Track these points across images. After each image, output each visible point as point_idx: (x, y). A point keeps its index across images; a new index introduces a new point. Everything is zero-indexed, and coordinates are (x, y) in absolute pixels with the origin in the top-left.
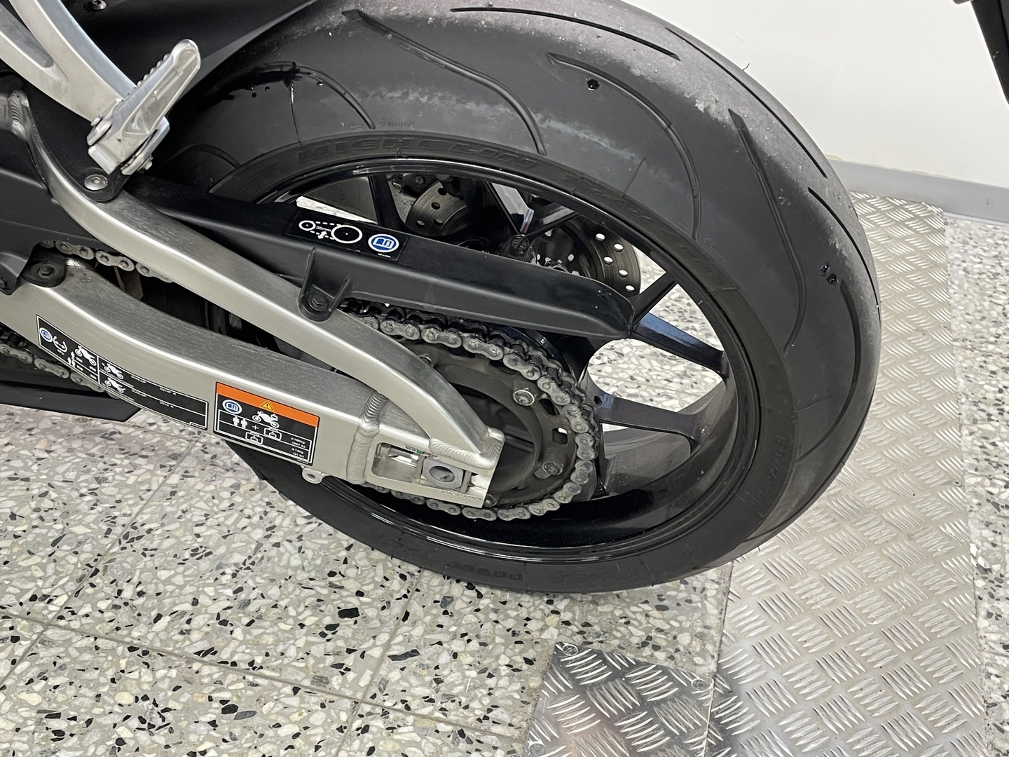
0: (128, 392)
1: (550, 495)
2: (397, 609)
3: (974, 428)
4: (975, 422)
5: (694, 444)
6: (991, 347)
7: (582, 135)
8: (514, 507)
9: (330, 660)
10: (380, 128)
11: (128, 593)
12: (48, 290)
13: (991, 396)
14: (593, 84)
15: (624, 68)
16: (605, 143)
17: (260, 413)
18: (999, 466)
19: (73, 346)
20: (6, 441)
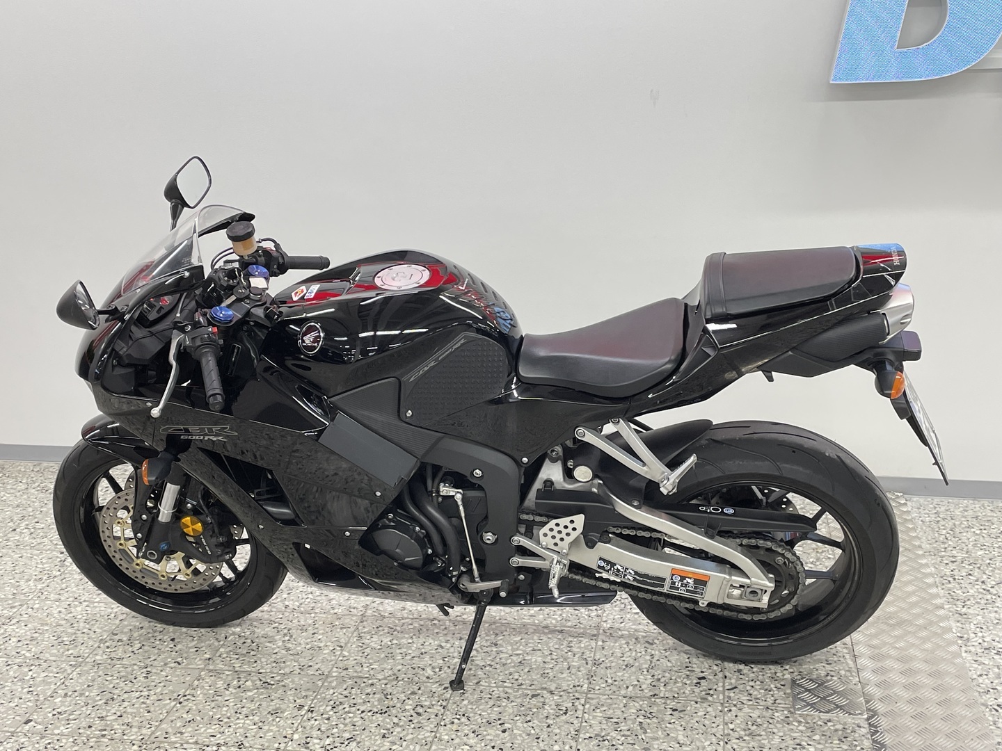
0: (635, 580)
1: (789, 602)
2: (720, 675)
3: (943, 587)
4: (943, 584)
5: (834, 582)
6: (943, 553)
7: (793, 467)
8: (773, 611)
9: (704, 693)
10: (727, 473)
11: (610, 681)
12: (607, 545)
13: (948, 573)
14: (794, 452)
15: (802, 446)
16: (801, 469)
17: (687, 579)
18: (958, 600)
19: (613, 565)
20: (520, 638)
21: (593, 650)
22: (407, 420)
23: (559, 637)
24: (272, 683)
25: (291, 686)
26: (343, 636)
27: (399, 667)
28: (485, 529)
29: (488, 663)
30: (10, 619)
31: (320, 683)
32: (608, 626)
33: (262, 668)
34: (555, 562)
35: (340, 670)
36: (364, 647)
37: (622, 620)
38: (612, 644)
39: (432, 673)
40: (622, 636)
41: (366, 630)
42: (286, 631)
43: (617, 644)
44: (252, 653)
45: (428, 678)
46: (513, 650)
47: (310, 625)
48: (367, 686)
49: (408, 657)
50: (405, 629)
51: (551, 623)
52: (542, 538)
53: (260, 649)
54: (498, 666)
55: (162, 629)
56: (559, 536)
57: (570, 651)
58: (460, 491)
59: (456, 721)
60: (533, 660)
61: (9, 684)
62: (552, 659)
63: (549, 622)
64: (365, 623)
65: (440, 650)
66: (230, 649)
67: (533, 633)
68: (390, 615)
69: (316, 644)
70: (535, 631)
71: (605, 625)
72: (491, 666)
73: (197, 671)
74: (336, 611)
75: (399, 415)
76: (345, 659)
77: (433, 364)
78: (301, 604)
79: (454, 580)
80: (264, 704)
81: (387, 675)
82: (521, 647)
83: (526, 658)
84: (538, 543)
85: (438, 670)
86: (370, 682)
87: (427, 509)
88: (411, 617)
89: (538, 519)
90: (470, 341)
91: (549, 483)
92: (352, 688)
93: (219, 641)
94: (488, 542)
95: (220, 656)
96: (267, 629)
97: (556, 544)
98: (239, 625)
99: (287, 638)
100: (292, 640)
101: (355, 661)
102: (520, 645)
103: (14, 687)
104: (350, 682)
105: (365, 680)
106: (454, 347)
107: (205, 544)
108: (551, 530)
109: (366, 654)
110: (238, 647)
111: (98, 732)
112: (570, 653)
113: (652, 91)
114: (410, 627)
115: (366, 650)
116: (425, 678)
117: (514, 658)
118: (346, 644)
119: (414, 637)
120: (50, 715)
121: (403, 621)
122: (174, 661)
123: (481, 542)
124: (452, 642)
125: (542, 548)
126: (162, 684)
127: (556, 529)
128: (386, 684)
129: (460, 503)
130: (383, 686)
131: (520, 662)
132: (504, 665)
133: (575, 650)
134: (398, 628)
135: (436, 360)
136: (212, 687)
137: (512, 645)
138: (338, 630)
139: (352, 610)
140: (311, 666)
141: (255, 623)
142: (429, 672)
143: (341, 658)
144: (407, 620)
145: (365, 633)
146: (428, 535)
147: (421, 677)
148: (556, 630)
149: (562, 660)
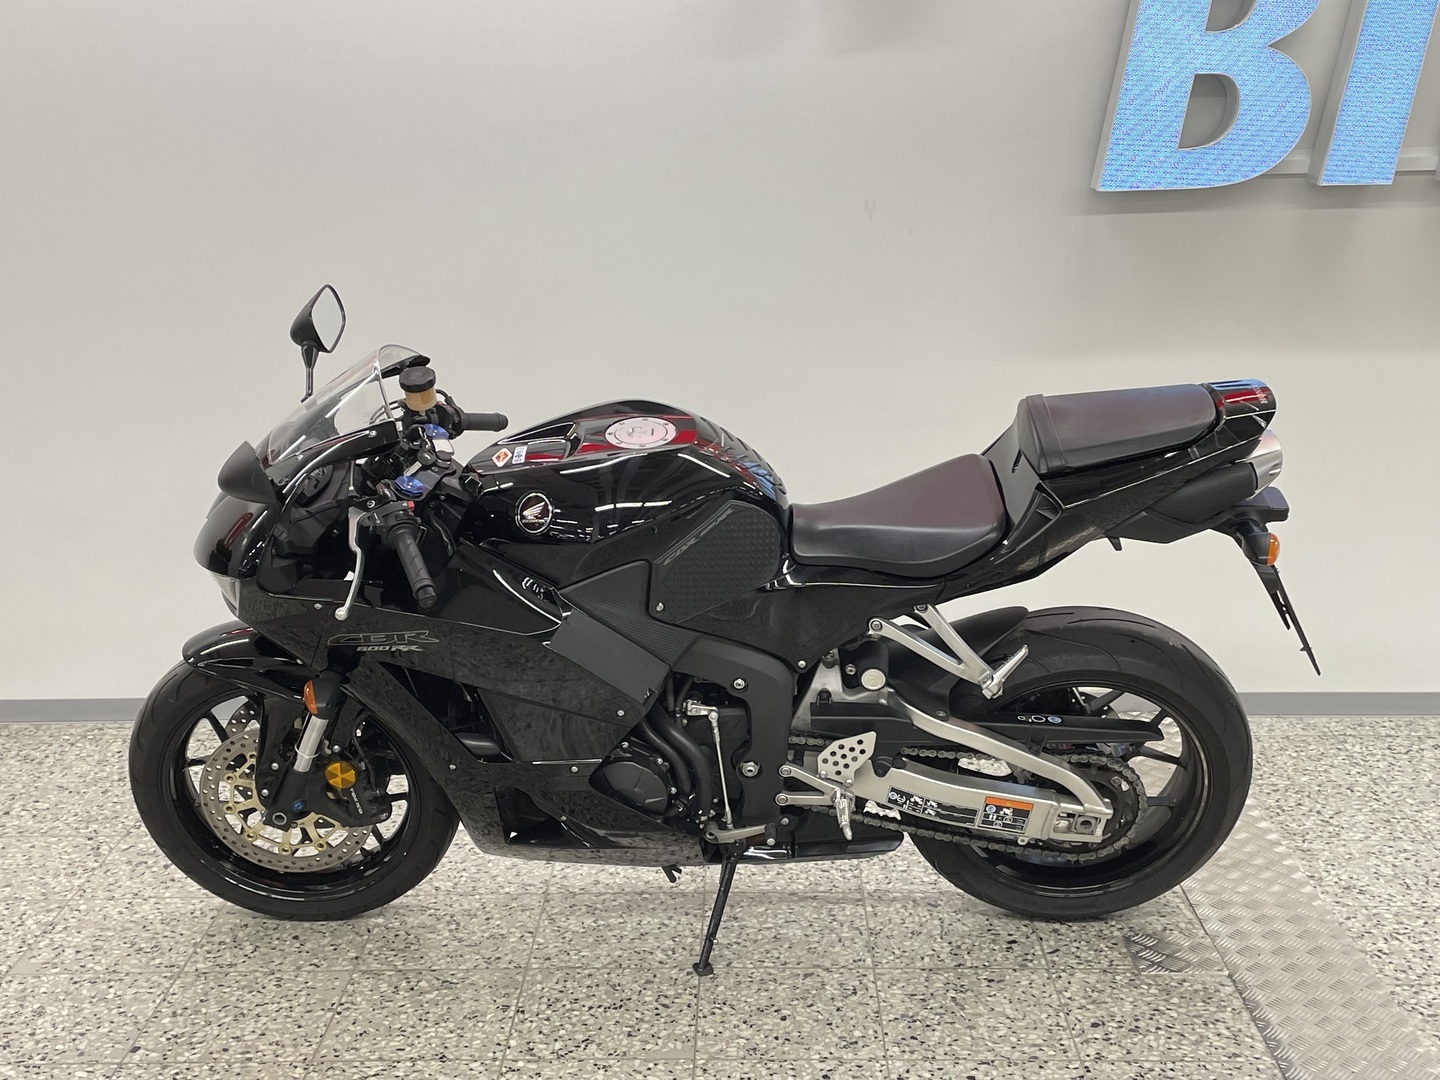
0: (938, 814)
2: (1034, 937)
3: (1273, 820)
4: (1271, 817)
6: (1260, 782)
7: (1133, 661)
9: (1020, 959)
10: (1052, 672)
11: (897, 952)
12: (902, 771)
13: (1273, 804)
14: (1133, 641)
15: (1141, 634)
17: (1005, 810)
19: (909, 796)
20: (764, 909)
21: (863, 917)
22: (658, 616)
23: (814, 904)
24: (454, 981)
25: (483, 984)
26: (529, 920)
27: (619, 953)
28: (745, 759)
29: (734, 940)
30: (53, 925)
31: (519, 978)
32: (873, 888)
33: (434, 964)
34: (838, 795)
35: (541, 961)
36: (562, 931)
37: (888, 881)
38: (885, 909)
39: (665, 957)
40: (894, 899)
41: (556, 911)
42: (448, 918)
43: (892, 909)
44: (413, 947)
45: (661, 962)
46: (761, 923)
47: (478, 909)
48: (584, 977)
49: (627, 940)
50: (608, 906)
51: (799, 889)
52: (820, 764)
53: (421, 942)
54: (748, 944)
55: (275, 926)
56: (842, 762)
57: (834, 920)
58: (714, 708)
59: (717, 1011)
60: (791, 934)
61: (88, 1006)
62: (815, 931)
63: (795, 888)
64: (552, 902)
65: (664, 929)
66: (379, 944)
67: (779, 902)
68: (582, 891)
69: (495, 931)
70: (781, 900)
71: (868, 887)
72: (739, 944)
73: (347, 973)
74: (507, 890)
75: (647, 610)
76: (541, 947)
77: (692, 542)
78: (456, 884)
79: (701, 826)
80: (454, 1007)
81: (606, 962)
82: (770, 920)
83: (781, 932)
84: (815, 772)
85: (670, 953)
86: (586, 972)
87: (673, 736)
88: (611, 891)
89: (812, 741)
90: (737, 511)
91: (824, 694)
92: (565, 981)
93: (362, 936)
94: (750, 774)
95: (369, 953)
96: (421, 918)
97: (839, 773)
98: (380, 914)
99: (453, 927)
100: (461, 928)
101: (557, 949)
102: (768, 917)
103: (96, 1009)
104: (559, 975)
105: (579, 971)
106: (719, 520)
108: (833, 754)
109: (568, 939)
110: (391, 941)
111: (240, 1056)
112: (835, 923)
113: (866, 202)
114: (614, 903)
115: (566, 935)
116: (657, 964)
117: (766, 933)
118: (537, 928)
119: (624, 915)
120: (163, 1039)
121: (602, 897)
122: (308, 963)
123: (741, 778)
124: (677, 918)
125: (822, 779)
126: (304, 992)
127: (840, 753)
128: (608, 974)
129: (715, 724)
130: (606, 976)
131: (775, 937)
132: (755, 941)
133: (840, 918)
134: (599, 906)
135: (697, 536)
136: (375, 992)
137: (756, 917)
138: (519, 913)
139: (528, 888)
140: (499, 958)
141: (401, 911)
142: (660, 956)
143: (536, 947)
144: (608, 896)
145: (556, 914)
146: (672, 770)
147: (652, 963)
148: (809, 897)
149: (828, 931)
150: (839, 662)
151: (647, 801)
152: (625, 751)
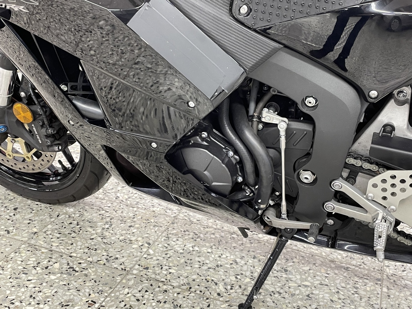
20: (308, 268)
21: (379, 296)
22: (240, 17)
23: (345, 275)
24: (77, 269)
25: (92, 277)
26: (154, 234)
27: (195, 277)
28: (304, 167)
29: (278, 290)
31: (119, 279)
32: (391, 272)
33: (75, 251)
34: (380, 217)
35: (141, 269)
36: (169, 248)
37: (403, 269)
38: (397, 294)
39: (224, 290)
40: (405, 286)
41: (175, 231)
42: (108, 219)
43: (402, 295)
44: (73, 235)
45: (219, 294)
46: (302, 280)
47: (130, 218)
48: (160, 292)
49: (205, 267)
50: (207, 237)
51: (337, 258)
52: (370, 187)
53: (81, 232)
54: (286, 296)
55: (12, 198)
56: (391, 190)
57: (356, 293)
58: (285, 119)
60: (321, 296)
62: (340, 299)
63: (335, 257)
64: (175, 225)
65: (234, 266)
66: (57, 227)
67: (320, 265)
68: (198, 222)
69: (129, 236)
70: (322, 264)
71: (387, 269)
72: (280, 293)
73: (20, 243)
74: (154, 209)
75: (231, 10)
76: (149, 257)
78: (129, 198)
79: (260, 212)
80: (60, 291)
81: (182, 283)
82: (309, 279)
83: (314, 292)
84: (364, 192)
85: (229, 287)
86: (165, 287)
87: (246, 135)
88: (215, 227)
89: (367, 166)
91: (389, 128)
92: (146, 291)
93: (51, 218)
94: (306, 181)
95: (45, 232)
96: (94, 215)
97: (385, 198)
98: (74, 206)
99: (107, 226)
100: (111, 229)
101: (157, 262)
102: (309, 276)
104: (146, 284)
105: (161, 284)
107: (36, 133)
108: (384, 181)
109: (168, 256)
110: (64, 227)
112: (356, 295)
114: (213, 236)
115: (169, 252)
116: (216, 295)
117: (303, 289)
118: (154, 242)
119: (214, 247)
121: (207, 230)
122: (5, 229)
123: (298, 182)
124: (246, 259)
125: (368, 200)
127: (391, 181)
128: (178, 294)
129: (283, 133)
130: (175, 295)
131: (308, 296)
132: (293, 295)
133: (362, 292)
134: (202, 236)
136: (23, 263)
137: (300, 274)
138: (152, 227)
139: (168, 211)
140: (117, 258)
141: (87, 207)
142: (221, 288)
143: (145, 256)
144: (211, 229)
145: (173, 234)
146: (241, 162)
147: (213, 293)
148: (342, 267)
149: (349, 301)
150: (410, 101)
151: (214, 184)
152: (203, 139)
